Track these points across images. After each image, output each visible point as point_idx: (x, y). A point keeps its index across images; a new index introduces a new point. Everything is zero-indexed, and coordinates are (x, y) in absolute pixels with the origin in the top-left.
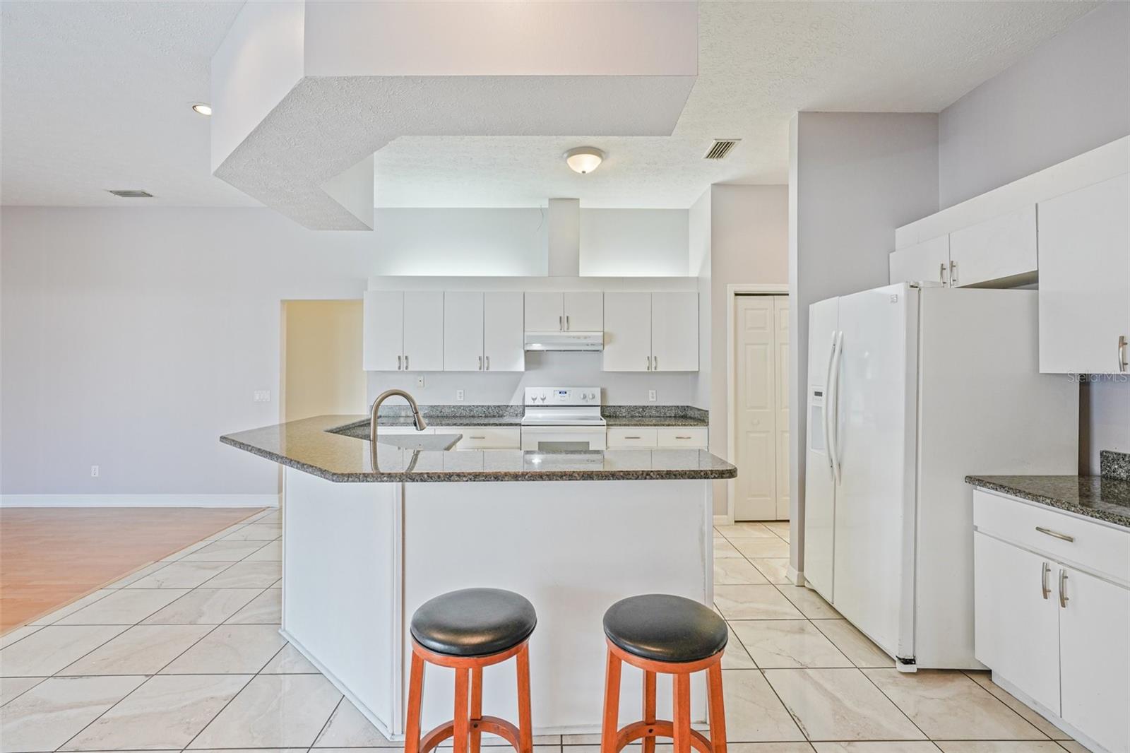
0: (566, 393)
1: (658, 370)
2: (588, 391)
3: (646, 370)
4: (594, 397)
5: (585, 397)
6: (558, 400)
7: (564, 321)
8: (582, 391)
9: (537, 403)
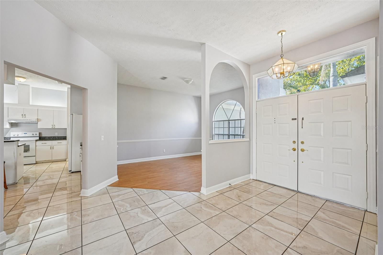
0: (26, 134)
1: (56, 128)
2: (34, 133)
3: (52, 128)
4: (36, 134)
5: (33, 134)
6: (24, 135)
7: (24, 115)
8: (32, 133)
9: (15, 136)
